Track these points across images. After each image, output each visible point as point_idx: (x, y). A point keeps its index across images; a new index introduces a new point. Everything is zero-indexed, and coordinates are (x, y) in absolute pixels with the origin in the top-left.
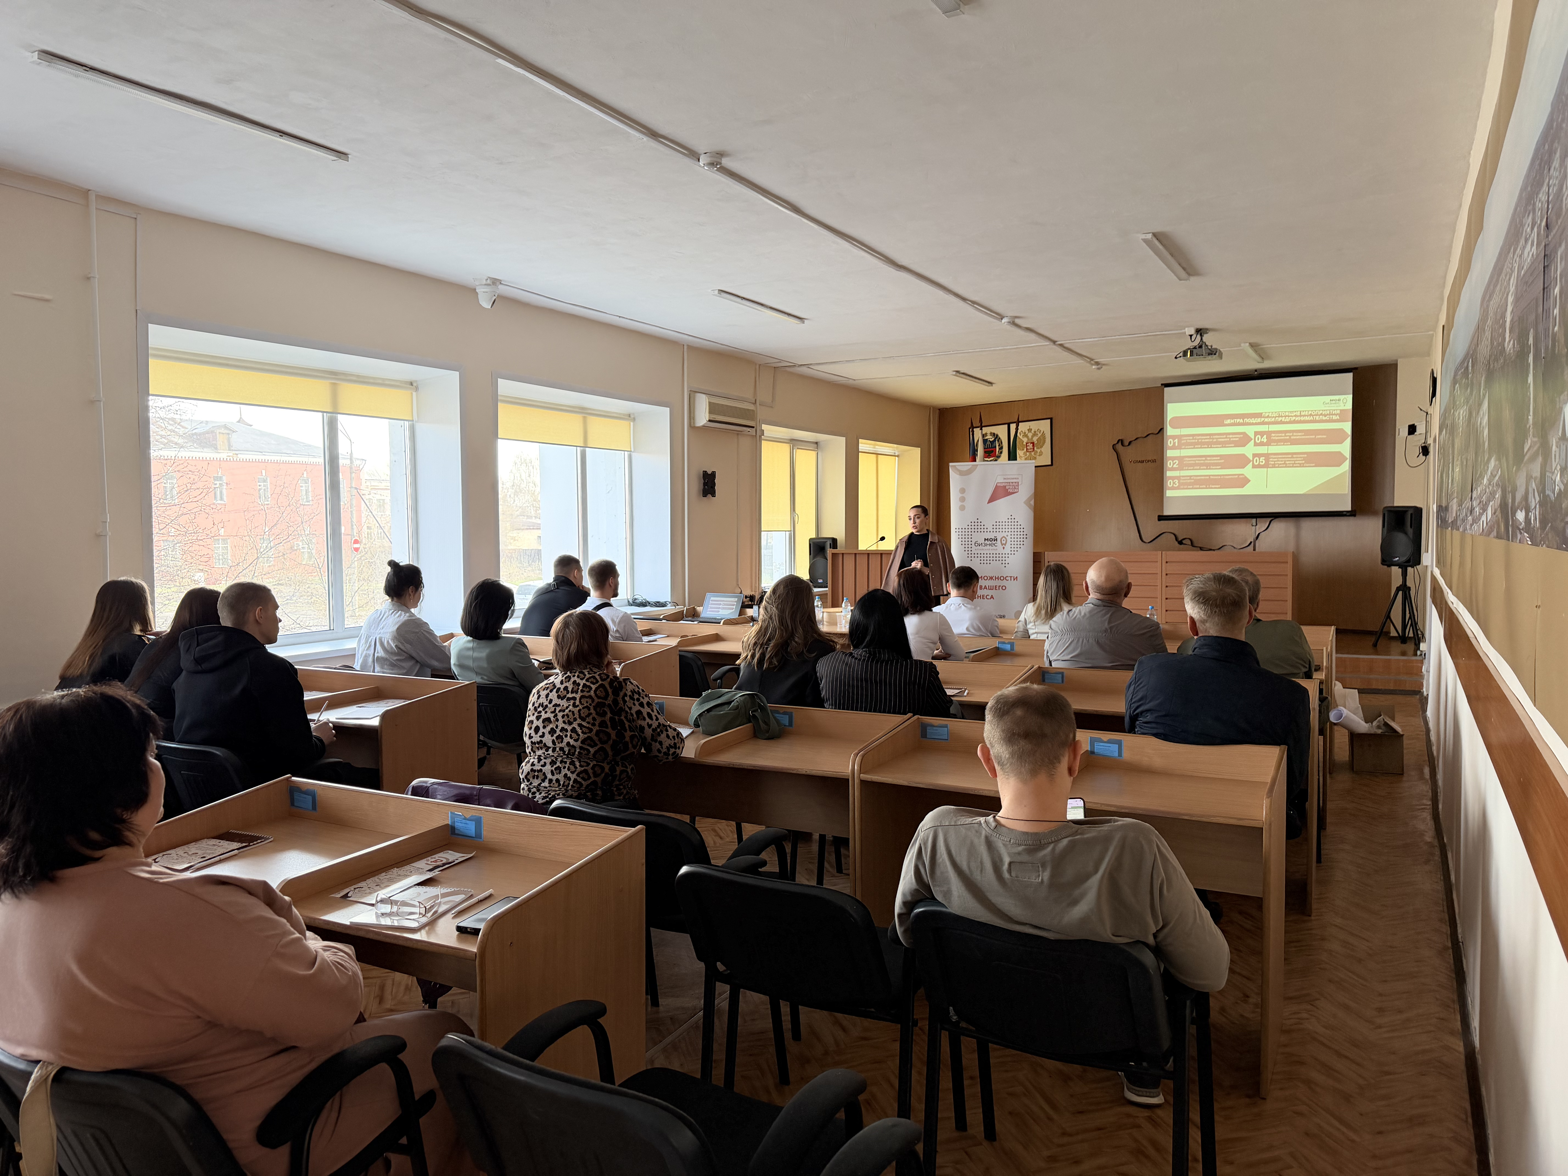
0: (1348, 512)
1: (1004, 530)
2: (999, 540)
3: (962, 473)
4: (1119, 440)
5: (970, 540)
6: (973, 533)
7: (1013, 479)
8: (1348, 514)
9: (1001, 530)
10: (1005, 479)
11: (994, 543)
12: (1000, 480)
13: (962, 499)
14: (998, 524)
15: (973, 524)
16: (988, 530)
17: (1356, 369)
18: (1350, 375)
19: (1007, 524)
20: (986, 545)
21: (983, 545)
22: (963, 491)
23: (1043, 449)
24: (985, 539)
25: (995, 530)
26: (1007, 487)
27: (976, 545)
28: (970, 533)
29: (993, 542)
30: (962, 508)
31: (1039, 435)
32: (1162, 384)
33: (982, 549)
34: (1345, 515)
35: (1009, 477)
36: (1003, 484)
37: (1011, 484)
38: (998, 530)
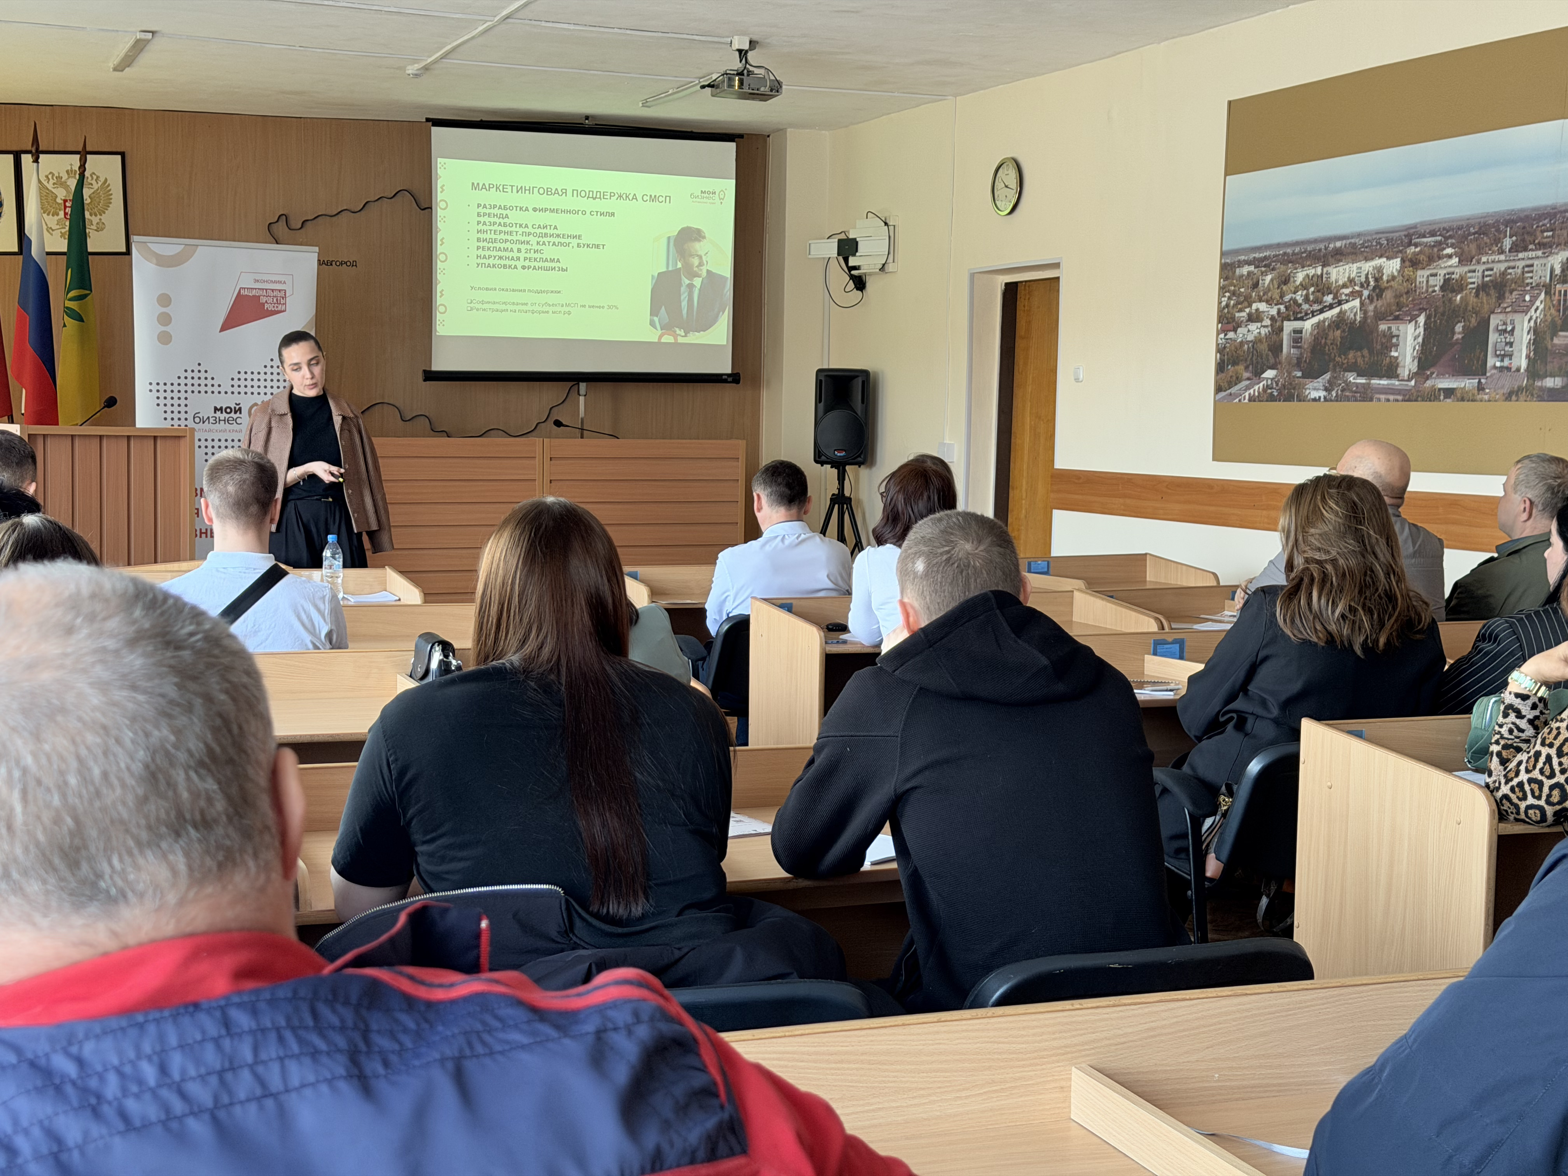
0: (728, 375)
1: (256, 390)
2: (245, 411)
3: (163, 262)
4: (282, 215)
5: (183, 409)
6: (189, 394)
7: (275, 282)
8: (730, 379)
9: (249, 390)
10: (257, 281)
11: (235, 416)
12: (247, 282)
13: (165, 319)
14: (242, 376)
15: (189, 374)
16: (222, 390)
17: (741, 136)
18: (732, 146)
19: (262, 377)
20: (217, 421)
21: (211, 420)
22: (164, 300)
23: (103, 217)
24: (216, 409)
25: (236, 390)
26: (263, 300)
27: (197, 420)
28: (183, 395)
29: (232, 415)
30: (165, 338)
31: (96, 186)
32: (428, 120)
33: (210, 431)
34: (725, 381)
35: (265, 278)
36: (254, 293)
37: (271, 294)
38: (242, 390)
